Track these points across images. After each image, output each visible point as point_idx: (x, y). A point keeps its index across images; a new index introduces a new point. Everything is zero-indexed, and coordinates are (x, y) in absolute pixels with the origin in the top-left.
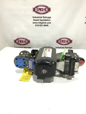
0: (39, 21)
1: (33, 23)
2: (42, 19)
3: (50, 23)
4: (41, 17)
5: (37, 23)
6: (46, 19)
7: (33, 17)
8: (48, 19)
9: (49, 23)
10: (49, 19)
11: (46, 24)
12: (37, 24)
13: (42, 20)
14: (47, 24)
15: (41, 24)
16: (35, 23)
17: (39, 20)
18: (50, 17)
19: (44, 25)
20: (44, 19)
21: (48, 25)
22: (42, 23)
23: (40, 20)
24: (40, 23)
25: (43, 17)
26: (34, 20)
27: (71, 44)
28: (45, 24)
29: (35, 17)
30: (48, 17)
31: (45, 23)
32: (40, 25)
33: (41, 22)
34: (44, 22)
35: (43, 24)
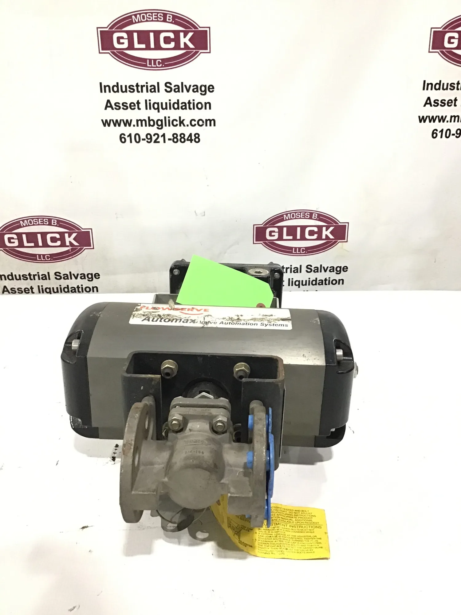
0: (143, 114)
1: (106, 123)
2: (162, 97)
3: (211, 122)
4: (154, 89)
5: (128, 123)
6: (184, 97)
7: (103, 88)
8: (198, 97)
9: (201, 123)
10: (203, 99)
11: (187, 131)
12: (132, 130)
13: (158, 106)
14: (194, 130)
15: (153, 130)
16: (117, 123)
17: (142, 105)
18: (211, 88)
19: (175, 138)
20: (174, 97)
21: (197, 136)
22: (160, 124)
23: (149, 105)
24: (149, 122)
25: (162, 87)
26: (108, 105)
27: (340, 246)
28: (179, 130)
29: (117, 88)
30: (196, 89)
31: (181, 122)
32: (149, 138)
33: (155, 115)
34: (174, 114)
35: (169, 131)
